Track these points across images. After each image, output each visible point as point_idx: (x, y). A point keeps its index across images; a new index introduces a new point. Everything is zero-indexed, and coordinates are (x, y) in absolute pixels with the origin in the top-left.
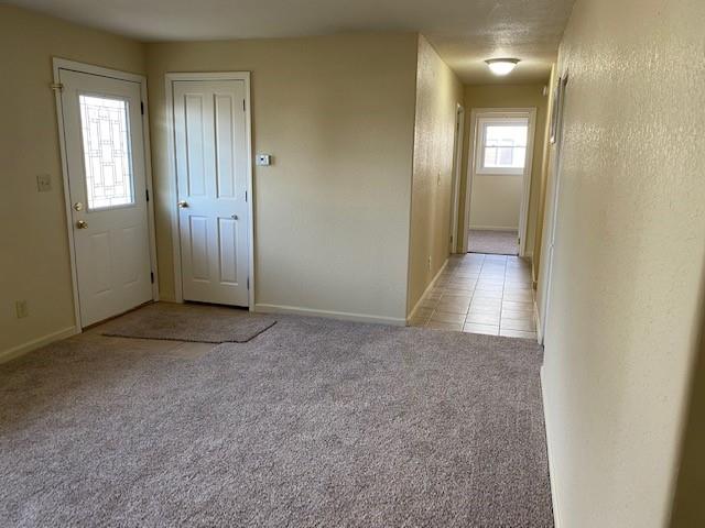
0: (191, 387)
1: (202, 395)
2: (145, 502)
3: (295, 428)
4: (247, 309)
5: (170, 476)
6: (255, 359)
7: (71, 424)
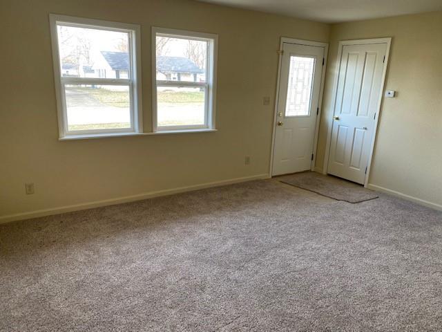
0: (314, 217)
1: (318, 222)
2: (274, 258)
3: (363, 255)
4: (363, 185)
5: (289, 252)
6: (356, 213)
7: (254, 216)
